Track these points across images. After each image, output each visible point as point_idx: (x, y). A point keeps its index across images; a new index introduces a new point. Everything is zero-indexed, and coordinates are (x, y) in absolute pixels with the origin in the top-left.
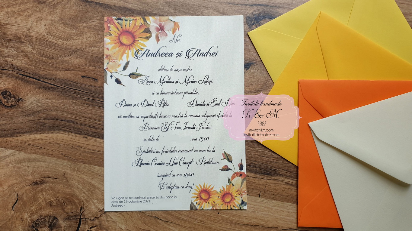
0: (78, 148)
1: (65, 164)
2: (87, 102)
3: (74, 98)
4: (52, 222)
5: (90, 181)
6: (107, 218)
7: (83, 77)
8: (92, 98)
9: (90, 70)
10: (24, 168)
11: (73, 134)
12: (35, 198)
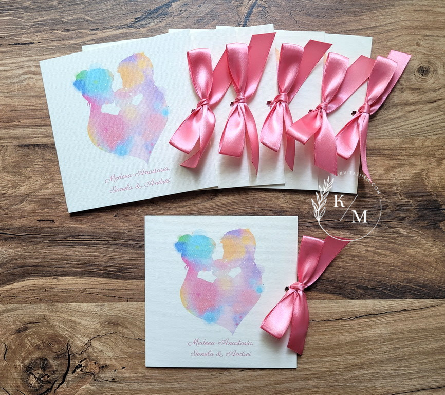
0: (51, 290)
1: (43, 307)
2: (49, 244)
3: (35, 243)
4: (44, 364)
5: (70, 318)
6: (93, 350)
7: (39, 221)
8: (53, 239)
9: (45, 212)
10: (5, 319)
11: (44, 278)
12: (22, 345)
